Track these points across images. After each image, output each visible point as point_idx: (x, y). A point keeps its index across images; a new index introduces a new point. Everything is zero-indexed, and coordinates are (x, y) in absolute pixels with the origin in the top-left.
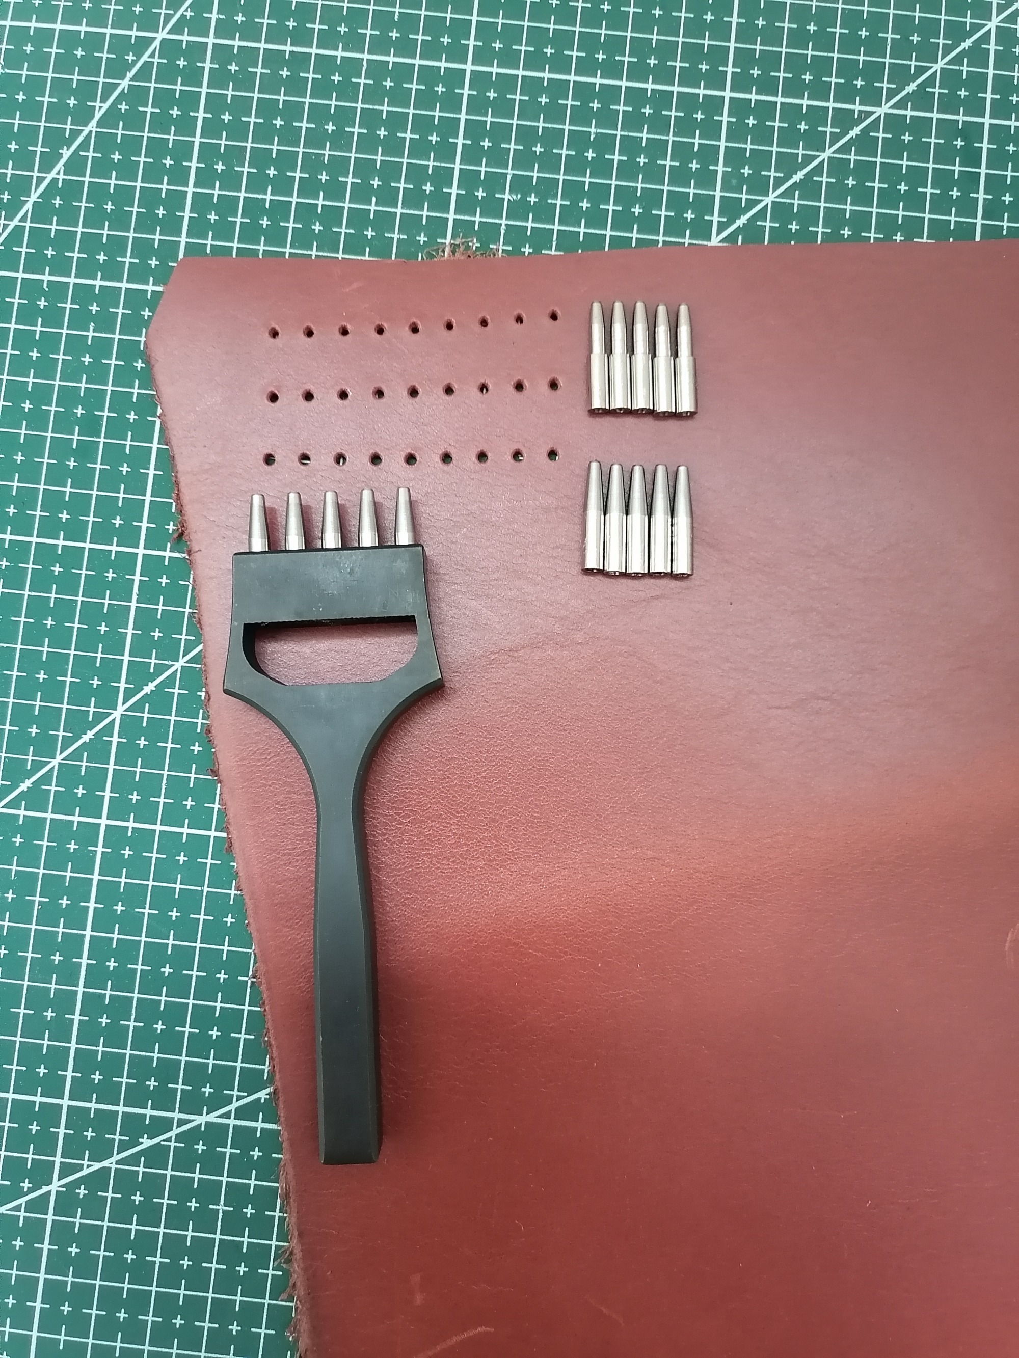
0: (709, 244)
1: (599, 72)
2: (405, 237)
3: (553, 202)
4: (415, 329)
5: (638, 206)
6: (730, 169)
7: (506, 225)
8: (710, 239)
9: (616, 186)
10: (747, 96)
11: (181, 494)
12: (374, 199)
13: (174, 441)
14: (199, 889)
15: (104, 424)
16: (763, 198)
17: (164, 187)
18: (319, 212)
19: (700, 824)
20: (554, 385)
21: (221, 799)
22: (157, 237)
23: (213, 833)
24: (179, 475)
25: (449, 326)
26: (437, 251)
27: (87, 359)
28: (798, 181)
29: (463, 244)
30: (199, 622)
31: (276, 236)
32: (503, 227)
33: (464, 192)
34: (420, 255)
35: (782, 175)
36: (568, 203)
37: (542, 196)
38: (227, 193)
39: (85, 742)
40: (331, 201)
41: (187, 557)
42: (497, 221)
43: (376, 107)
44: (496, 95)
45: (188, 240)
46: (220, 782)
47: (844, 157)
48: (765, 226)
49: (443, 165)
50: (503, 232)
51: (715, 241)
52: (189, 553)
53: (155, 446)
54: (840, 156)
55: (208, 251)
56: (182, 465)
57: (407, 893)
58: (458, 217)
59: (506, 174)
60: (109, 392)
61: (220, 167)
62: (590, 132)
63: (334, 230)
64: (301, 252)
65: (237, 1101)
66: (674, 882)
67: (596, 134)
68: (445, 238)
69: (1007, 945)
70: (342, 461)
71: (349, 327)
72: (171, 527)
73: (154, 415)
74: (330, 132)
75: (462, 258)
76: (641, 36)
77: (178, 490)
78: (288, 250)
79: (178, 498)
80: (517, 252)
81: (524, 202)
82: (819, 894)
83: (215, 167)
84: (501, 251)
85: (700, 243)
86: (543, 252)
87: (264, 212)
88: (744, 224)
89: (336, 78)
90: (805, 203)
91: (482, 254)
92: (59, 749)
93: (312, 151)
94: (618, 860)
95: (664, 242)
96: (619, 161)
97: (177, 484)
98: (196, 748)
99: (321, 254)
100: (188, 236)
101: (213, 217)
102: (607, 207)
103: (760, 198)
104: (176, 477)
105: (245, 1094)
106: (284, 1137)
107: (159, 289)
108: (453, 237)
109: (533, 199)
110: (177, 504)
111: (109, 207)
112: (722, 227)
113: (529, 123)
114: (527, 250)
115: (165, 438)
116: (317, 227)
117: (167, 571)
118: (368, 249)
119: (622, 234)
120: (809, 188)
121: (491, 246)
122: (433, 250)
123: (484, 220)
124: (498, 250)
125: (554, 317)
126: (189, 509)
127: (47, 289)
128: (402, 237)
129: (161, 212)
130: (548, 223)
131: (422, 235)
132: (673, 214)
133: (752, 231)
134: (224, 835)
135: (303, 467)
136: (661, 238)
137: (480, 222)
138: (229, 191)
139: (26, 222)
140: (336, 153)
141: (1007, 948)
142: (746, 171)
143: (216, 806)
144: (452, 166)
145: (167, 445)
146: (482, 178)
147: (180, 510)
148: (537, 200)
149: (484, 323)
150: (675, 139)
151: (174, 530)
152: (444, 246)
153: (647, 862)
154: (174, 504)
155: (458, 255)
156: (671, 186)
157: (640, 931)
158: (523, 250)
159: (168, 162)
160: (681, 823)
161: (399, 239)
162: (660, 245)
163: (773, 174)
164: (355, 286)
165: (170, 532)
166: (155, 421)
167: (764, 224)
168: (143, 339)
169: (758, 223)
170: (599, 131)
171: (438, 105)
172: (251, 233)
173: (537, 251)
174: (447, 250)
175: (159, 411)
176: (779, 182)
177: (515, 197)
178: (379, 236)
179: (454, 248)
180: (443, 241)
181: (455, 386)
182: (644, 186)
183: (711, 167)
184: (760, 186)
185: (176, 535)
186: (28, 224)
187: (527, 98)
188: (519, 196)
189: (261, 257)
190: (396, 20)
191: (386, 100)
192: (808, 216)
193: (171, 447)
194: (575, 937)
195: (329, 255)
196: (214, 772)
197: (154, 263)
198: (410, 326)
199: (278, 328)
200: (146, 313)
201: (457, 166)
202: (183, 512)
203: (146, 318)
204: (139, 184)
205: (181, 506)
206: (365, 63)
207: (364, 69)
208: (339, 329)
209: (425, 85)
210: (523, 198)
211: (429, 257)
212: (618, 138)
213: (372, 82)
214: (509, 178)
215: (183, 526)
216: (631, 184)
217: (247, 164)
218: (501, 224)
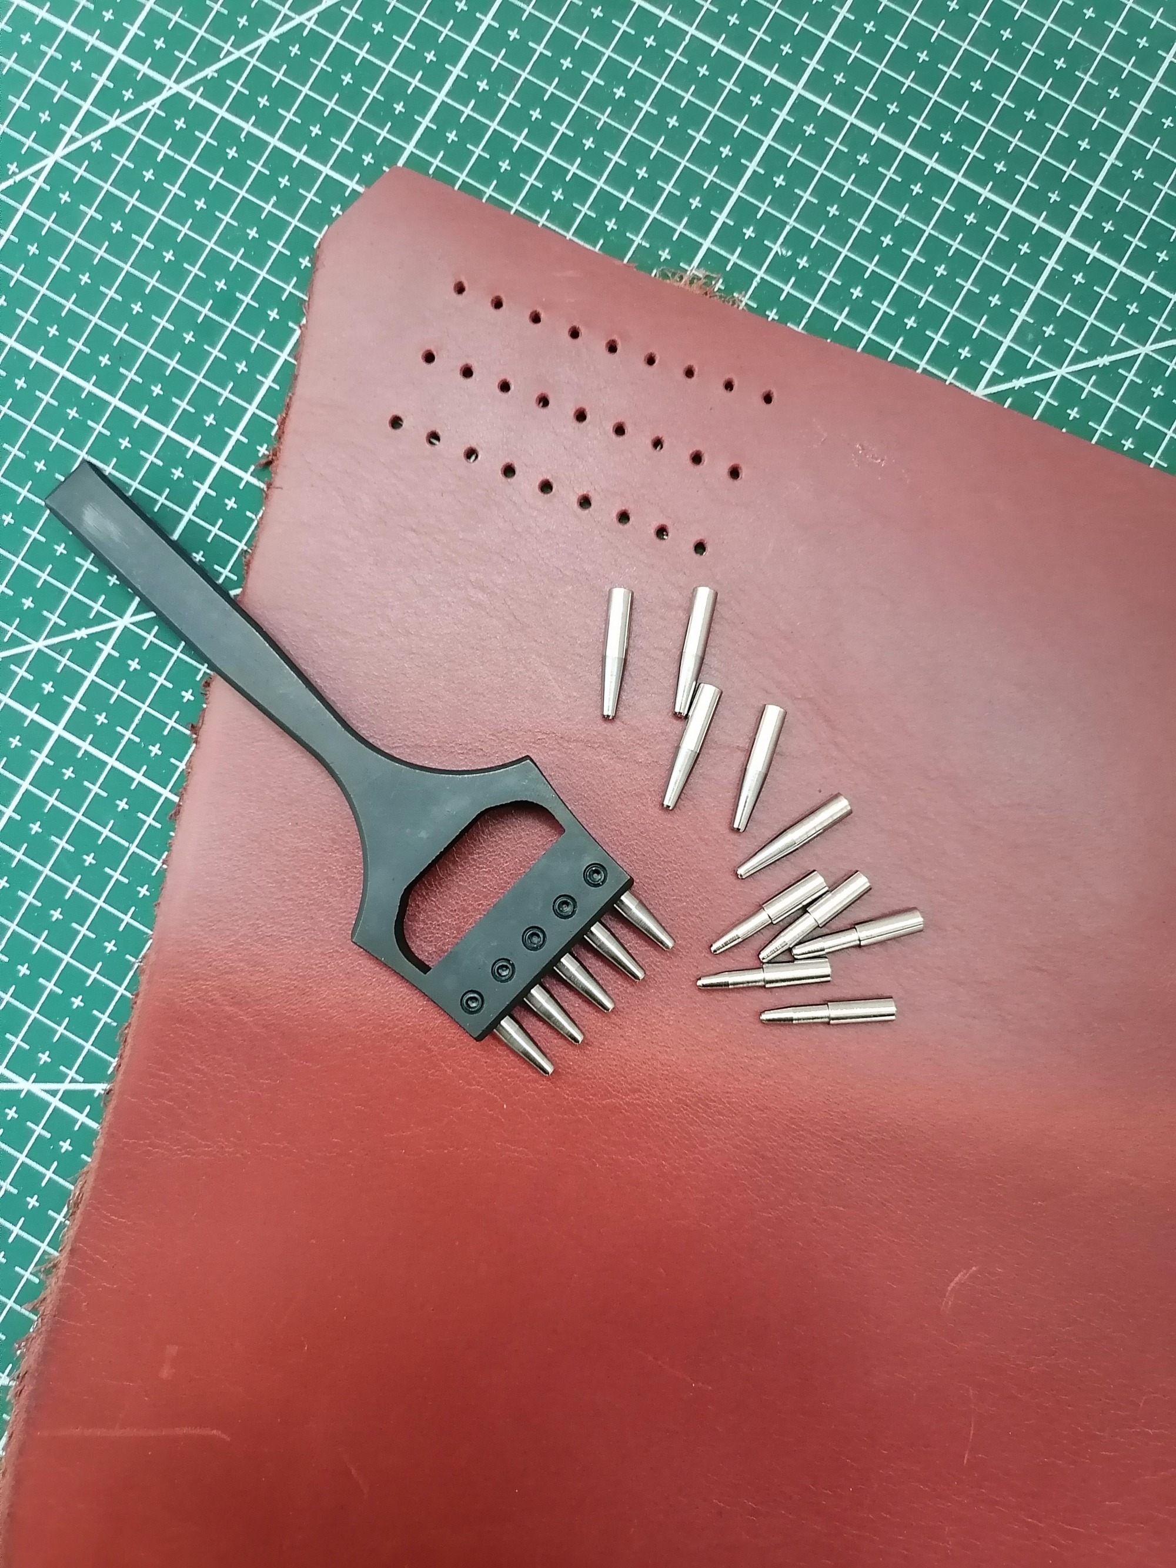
0: (972, 392)
1: (937, 154)
2: (648, 246)
3: (824, 275)
4: (612, 348)
5: (913, 318)
6: (1032, 321)
7: (762, 279)
8: (975, 388)
9: (900, 287)
10: (1087, 249)
11: (287, 421)
12: (632, 190)
13: (305, 359)
14: (126, 844)
15: (241, 310)
16: (1054, 368)
17: (415, 82)
18: (567, 179)
19: (681, 1011)
20: (735, 473)
21: (189, 761)
22: (384, 133)
23: (166, 793)
24: (294, 399)
25: (651, 361)
26: (674, 274)
27: (253, 233)
28: (1100, 366)
29: (706, 278)
30: (248, 564)
31: (510, 185)
32: (758, 279)
33: (732, 224)
34: (655, 271)
35: (1086, 352)
36: (839, 283)
37: (815, 264)
38: (478, 117)
39: (75, 639)
40: (586, 173)
41: (265, 489)
42: (754, 270)
43: (679, 92)
44: (814, 133)
45: (415, 151)
46: (196, 742)
47: (1164, 361)
48: (1042, 400)
49: (723, 184)
50: (755, 284)
51: (981, 391)
52: (269, 485)
53: (284, 356)
54: (1160, 358)
55: (431, 172)
56: (302, 389)
57: (340, 946)
58: (714, 248)
59: (786, 223)
60: (260, 279)
61: (483, 85)
62: (898, 216)
63: (575, 205)
64: (529, 214)
65: (70, 1082)
66: (626, 1060)
67: (904, 220)
68: (690, 265)
69: (952, 1284)
70: (473, 458)
71: (543, 316)
72: (263, 450)
73: (297, 323)
74: (617, 97)
75: (698, 292)
76: (1000, 133)
77: (287, 414)
78: (516, 206)
79: (282, 423)
80: (761, 312)
81: (792, 262)
82: (775, 1141)
83: (478, 83)
84: (744, 303)
85: (963, 387)
86: (789, 324)
87: (508, 154)
88: (1020, 387)
89: (650, 41)
90: (1098, 393)
91: (721, 298)
92: (45, 633)
93: (589, 110)
94: (577, 1009)
95: (924, 370)
96: (916, 261)
97: (288, 406)
98: (188, 696)
99: (549, 225)
100: (416, 146)
101: (452, 136)
102: (879, 305)
103: (1051, 366)
104: (291, 398)
105: (81, 1079)
106: (99, 1142)
107: (360, 189)
108: (698, 267)
109: (803, 262)
110: (279, 428)
111: (347, 79)
112: (995, 380)
113: (836, 178)
114: (772, 315)
115: (295, 353)
117: (240, 496)
118: (601, 242)
119: (882, 342)
120: (1109, 378)
121: (735, 294)
122: (670, 272)
123: (740, 263)
124: (740, 301)
125: (768, 399)
126: (288, 439)
127: (243, 140)
128: (644, 244)
129: (399, 108)
130: (808, 296)
131: (667, 251)
132: (947, 343)
133: (1025, 399)
134: (176, 799)
135: (428, 446)
136: (923, 364)
137: (735, 264)
138: (482, 116)
139: (252, 57)
140: (613, 123)
141: (949, 1288)
142: (1049, 331)
143: (182, 766)
144: (732, 189)
145: (296, 359)
146: (759, 216)
147: (279, 436)
148: (807, 266)
149: (689, 373)
150: (987, 262)
151: (264, 454)
152: (684, 272)
153: (606, 1026)
154: (277, 427)
155: (694, 286)
156: (960, 313)
157: (568, 1095)
158: (767, 313)
159: (430, 57)
160: (662, 1001)
161: (639, 245)
162: (919, 371)
163: (1076, 346)
164: (570, 273)
165: (260, 455)
166: (295, 330)
167: (1042, 396)
168: (320, 236)
169: (1036, 393)
170: (908, 218)
171: (747, 117)
172: (484, 170)
173: (783, 319)
174: (686, 278)
175: (304, 321)
176: (1079, 358)
177: (784, 252)
178: (620, 233)
179: (695, 279)
181: (629, 429)
182: (930, 299)
183: (1012, 310)
184: (1056, 353)
185: (264, 461)
186: (253, 61)
187: (846, 150)
188: (790, 253)
189: (484, 200)
191: (693, 87)
192: (1095, 408)
193: (299, 364)
194: (496, 1071)
195: (557, 229)
196: (194, 728)
197: (368, 159)
198: (609, 343)
199: (466, 285)
200: (336, 210)
201: (737, 192)
202: (282, 440)
203: (334, 215)
204: (389, 68)
205: (283, 432)
206: (688, 38)
207: (684, 44)
208: (532, 313)
209: (742, 89)
210: (793, 258)
211: (665, 276)
212: (926, 235)
213: (686, 62)
214: (788, 228)
215: (275, 454)
216: (916, 292)
217: (513, 94)
218: (756, 275)
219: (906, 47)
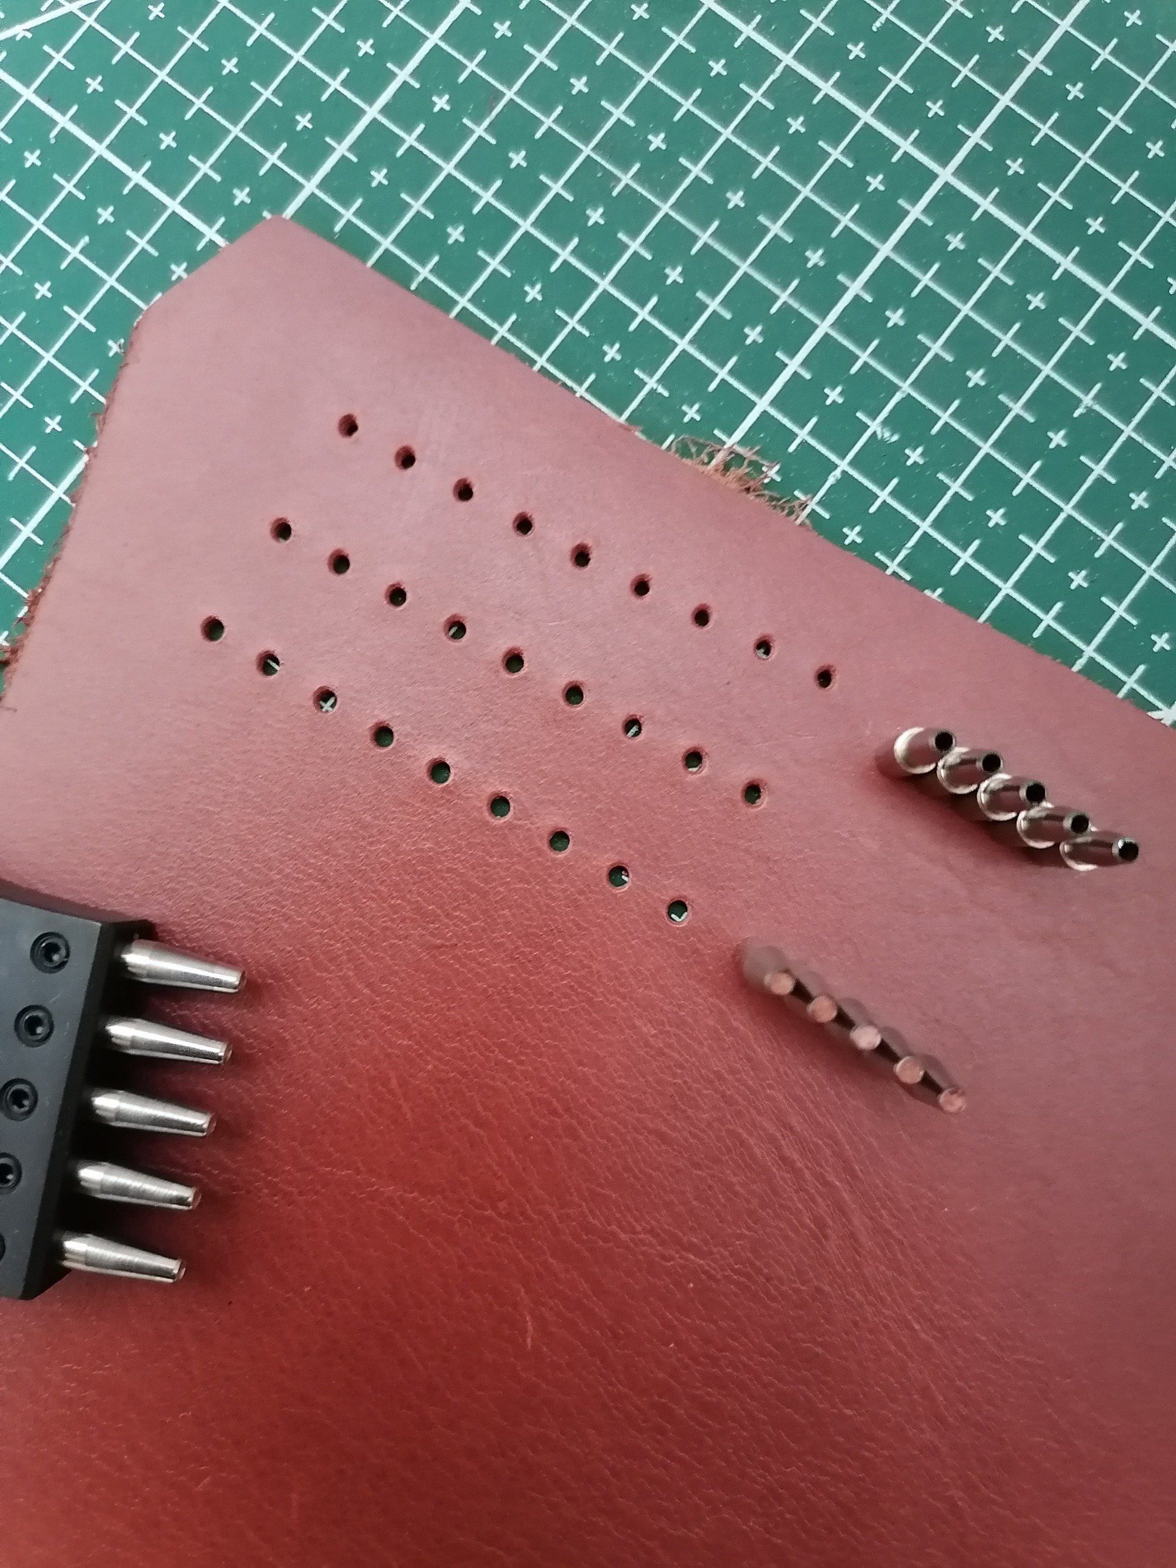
1: (1158, 310)
2: (666, 394)
3: (947, 481)
4: (581, 558)
5: (1084, 573)
7: (844, 472)
9: (1069, 517)
11: (43, 598)
12: (654, 300)
13: (86, 506)
15: (5, 409)
17: (335, 84)
18: (553, 269)
20: (752, 793)
22: (273, 159)
25: (641, 588)
26: (701, 447)
27: (43, 290)
29: (751, 463)
31: (460, 267)
32: (837, 473)
33: (808, 377)
34: (671, 438)
36: (970, 498)
37: (934, 461)
38: (426, 152)
40: (584, 263)
42: (833, 457)
43: (753, 153)
44: (962, 247)
45: (317, 192)
49: (803, 311)
50: (831, 480)
53: (58, 492)
55: (337, 229)
58: (773, 412)
59: (897, 388)
60: (43, 364)
61: (441, 103)
62: (1081, 401)
63: (559, 312)
64: (482, 317)
67: (1090, 410)
68: (730, 435)
70: (328, 704)
71: (476, 490)
73: (87, 444)
74: (652, 148)
75: (734, 486)
77: (43, 588)
78: (463, 302)
79: (34, 601)
80: (833, 528)
81: (896, 454)
83: (435, 99)
84: (808, 510)
85: (1152, 699)
86: (877, 555)
87: (463, 216)
89: (718, 67)
91: (772, 499)
93: (603, 163)
95: (1091, 660)
96: (1100, 479)
97: (47, 578)
99: (512, 339)
100: (321, 186)
101: (379, 177)
102: (1030, 543)
104: (53, 565)
107: (220, 241)
108: (742, 442)
109: (915, 456)
110: (29, 609)
111: (230, 66)
113: (987, 326)
114: (853, 535)
115: (75, 492)
116: (533, 293)
118: (592, 377)
119: (1027, 605)
121: (797, 493)
122: (696, 443)
123: (813, 442)
124: (803, 506)
125: (825, 678)
127: (53, 141)
128: (660, 390)
129: (304, 121)
130: (915, 512)
131: (696, 406)
132: (1134, 622)
135: (258, 674)
136: (1089, 652)
137: (804, 443)
138: (430, 149)
139: (89, 14)
140: (640, 189)
144: (816, 321)
145: (73, 503)
146: (854, 371)
147: (27, 622)
148: (921, 462)
149: (702, 617)
152: (718, 447)
154: (25, 609)
155: (731, 474)
156: (1162, 574)
158: (845, 530)
159: (366, 47)
161: (653, 391)
162: (1082, 662)
166: (82, 454)
168: (146, 309)
170: (1097, 408)
171: (856, 207)
172: (422, 238)
173: (868, 547)
174: (720, 457)
175: (95, 444)
177: (887, 435)
178: (624, 367)
179: (736, 459)
180: (724, 437)
181: (589, 695)
182: (1116, 546)
186: (90, 21)
187: (1010, 283)
188: (895, 438)
189: (414, 286)
190: (874, 29)
191: (777, 149)
193: (77, 511)
195: (524, 348)
197: (241, 196)
198: (577, 549)
199: (360, 422)
200: (179, 271)
201: (824, 327)
202: (29, 630)
203: (174, 278)
204: (298, 57)
205: (33, 617)
206: (779, 69)
207: (772, 78)
208: (459, 482)
209: (856, 162)
210: (900, 446)
211: (684, 451)
212: (1122, 438)
213: (771, 107)
214: (898, 397)
215: (14, 651)
216: (1095, 529)
217: (486, 123)
218: (836, 466)
219: (1130, 131)
